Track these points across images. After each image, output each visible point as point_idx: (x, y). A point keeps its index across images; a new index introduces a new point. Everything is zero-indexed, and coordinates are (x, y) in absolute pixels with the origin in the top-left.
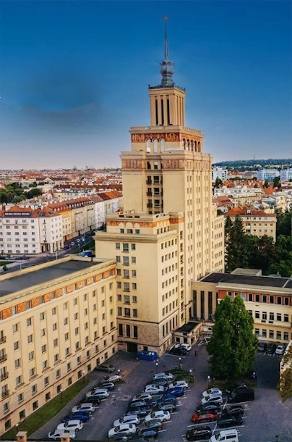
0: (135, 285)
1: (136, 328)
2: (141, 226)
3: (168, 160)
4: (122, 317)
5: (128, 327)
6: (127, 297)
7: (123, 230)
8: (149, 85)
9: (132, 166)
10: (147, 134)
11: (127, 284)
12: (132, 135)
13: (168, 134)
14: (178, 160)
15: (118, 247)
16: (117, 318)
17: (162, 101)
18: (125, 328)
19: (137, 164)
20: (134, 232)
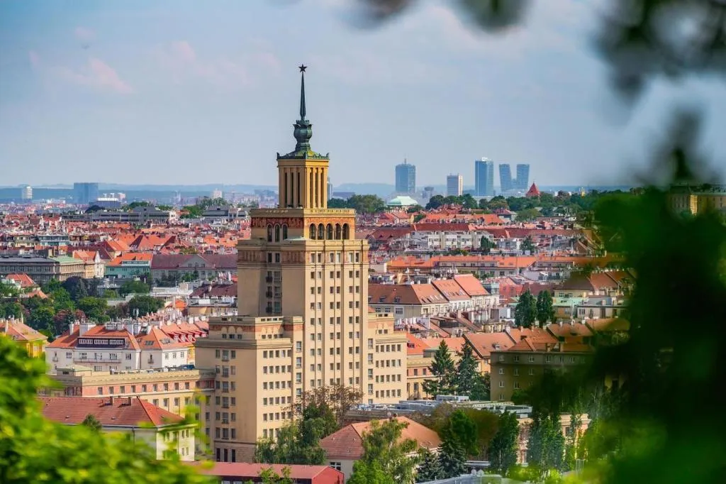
0: (233, 399)
1: (234, 451)
2: (244, 330)
3: (288, 252)
4: (220, 439)
5: (226, 451)
6: (225, 415)
7: (226, 335)
8: (278, 154)
9: (249, 258)
10: (270, 218)
11: (225, 399)
12: (252, 218)
13: (292, 219)
14: (299, 252)
15: (217, 356)
16: (215, 441)
17: (292, 174)
18: (222, 452)
19: (254, 256)
20: (236, 336)
